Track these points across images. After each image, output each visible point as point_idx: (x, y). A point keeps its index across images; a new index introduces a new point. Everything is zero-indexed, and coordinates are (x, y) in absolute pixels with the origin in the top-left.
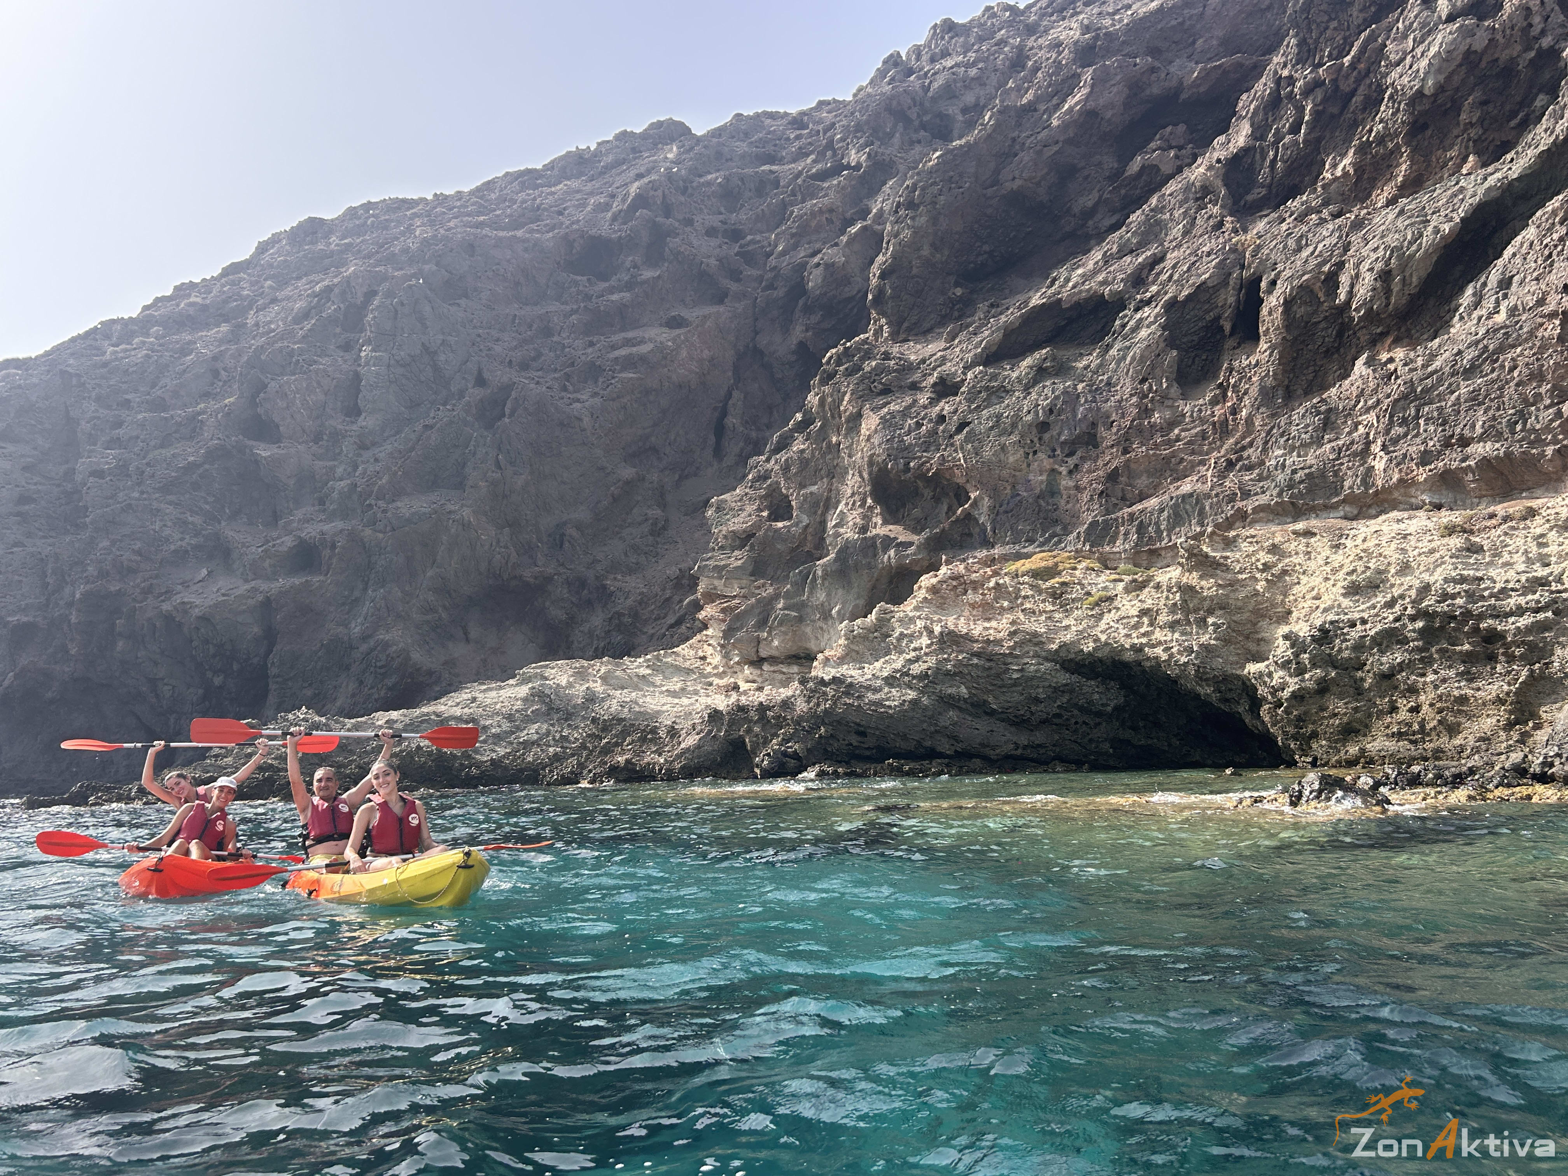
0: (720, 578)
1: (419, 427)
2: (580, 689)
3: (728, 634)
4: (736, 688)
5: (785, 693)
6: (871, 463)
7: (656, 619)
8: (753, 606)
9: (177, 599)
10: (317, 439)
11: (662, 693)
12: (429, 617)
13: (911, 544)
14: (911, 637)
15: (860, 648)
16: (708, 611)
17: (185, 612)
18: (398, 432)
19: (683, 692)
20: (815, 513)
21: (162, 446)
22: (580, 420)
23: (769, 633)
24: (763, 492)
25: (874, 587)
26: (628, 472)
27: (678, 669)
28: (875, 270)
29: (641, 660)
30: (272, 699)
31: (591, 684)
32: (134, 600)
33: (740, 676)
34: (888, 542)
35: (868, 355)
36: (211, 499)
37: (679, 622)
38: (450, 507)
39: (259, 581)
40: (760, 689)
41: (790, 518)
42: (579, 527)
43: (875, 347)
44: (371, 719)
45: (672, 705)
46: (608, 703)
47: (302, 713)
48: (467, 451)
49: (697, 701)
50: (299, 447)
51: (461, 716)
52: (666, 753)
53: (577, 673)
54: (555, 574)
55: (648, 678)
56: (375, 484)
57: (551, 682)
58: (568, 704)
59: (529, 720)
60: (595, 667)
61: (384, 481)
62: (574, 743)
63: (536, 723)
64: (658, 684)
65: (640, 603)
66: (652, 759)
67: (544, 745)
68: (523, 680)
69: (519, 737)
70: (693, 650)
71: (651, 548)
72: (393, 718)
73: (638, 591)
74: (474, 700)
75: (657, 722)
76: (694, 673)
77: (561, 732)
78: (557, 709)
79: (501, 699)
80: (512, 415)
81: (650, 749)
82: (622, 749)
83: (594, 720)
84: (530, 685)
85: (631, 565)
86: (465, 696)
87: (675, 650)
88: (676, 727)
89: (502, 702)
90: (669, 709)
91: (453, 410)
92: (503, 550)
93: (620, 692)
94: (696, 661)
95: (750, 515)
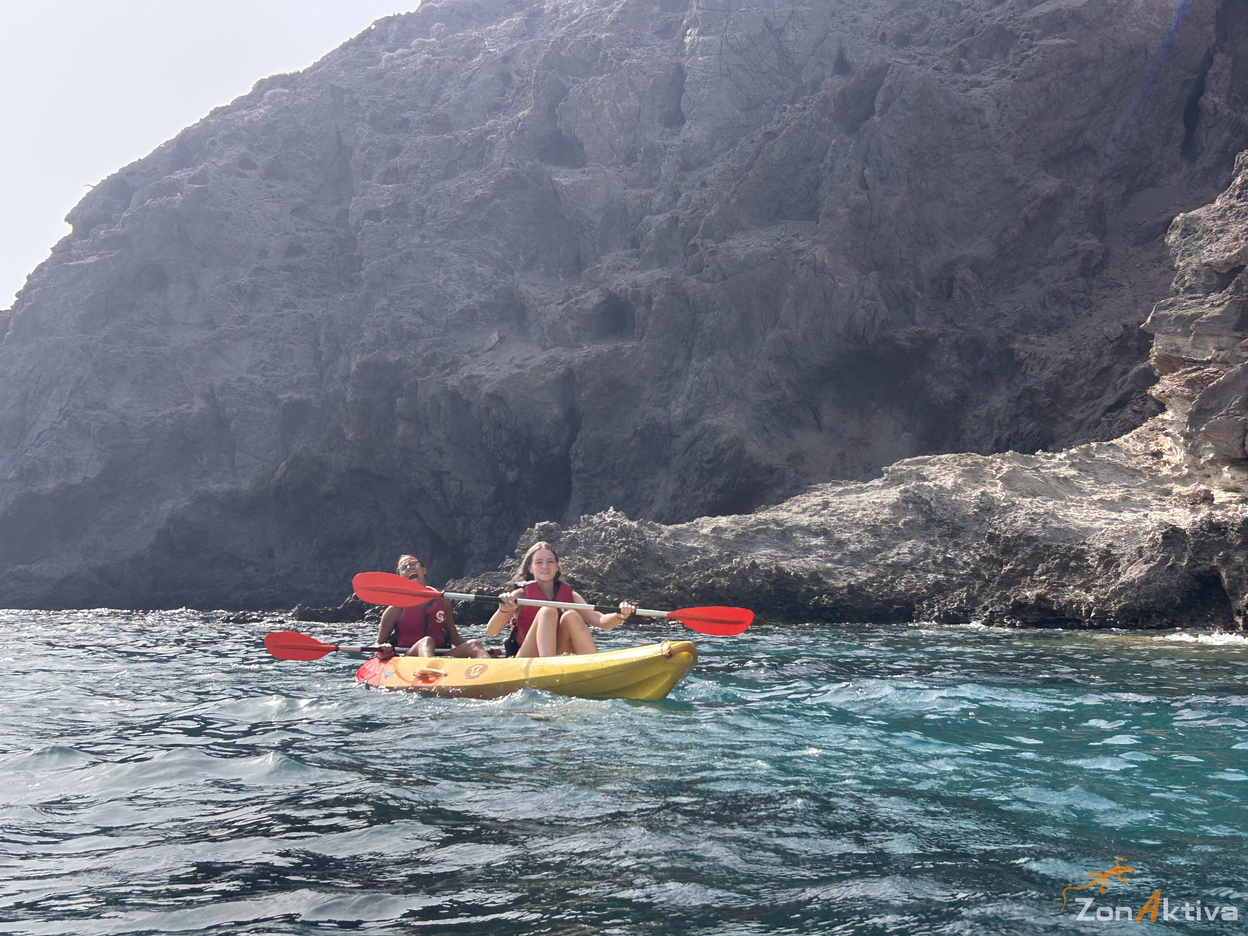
0: (1187, 334)
1: (758, 136)
2: (973, 494)
3: (1196, 418)
4: (1208, 498)
7: (1086, 399)
8: (1238, 376)
9: (465, 372)
10: (630, 159)
11: (1093, 503)
12: (769, 396)
16: (1166, 385)
17: (474, 388)
18: (733, 144)
19: (1125, 502)
21: (445, 177)
22: (980, 111)
26: (1049, 185)
27: (1118, 470)
29: (1063, 455)
30: (576, 500)
31: (988, 488)
32: (416, 373)
33: (1215, 481)
36: (501, 244)
37: (1121, 403)
38: (799, 244)
39: (559, 349)
44: (694, 526)
45: (1108, 521)
46: (1012, 515)
47: (609, 515)
48: (822, 166)
49: (1146, 516)
50: (607, 170)
51: (808, 526)
52: (1098, 589)
53: (968, 471)
54: (940, 335)
55: (1072, 482)
56: (702, 217)
57: (931, 484)
58: (954, 514)
59: (901, 535)
60: (993, 465)
61: (713, 212)
62: (963, 569)
63: (910, 539)
64: (1087, 490)
65: (1064, 375)
66: (1076, 596)
67: (920, 569)
68: (893, 480)
69: (886, 558)
70: (1142, 442)
71: (1082, 295)
72: (722, 525)
73: (1060, 358)
74: (826, 505)
75: (1084, 543)
76: (1143, 476)
77: (945, 552)
78: (939, 521)
79: (862, 505)
80: (884, 111)
81: (1073, 581)
82: (1032, 580)
83: (992, 539)
84: (902, 487)
85: (1051, 320)
86: (813, 499)
87: (1114, 441)
88: (1114, 552)
89: (864, 509)
90: (1104, 526)
91: (804, 109)
92: (868, 302)
93: (1030, 499)
94: (1147, 459)
95: (1236, 239)
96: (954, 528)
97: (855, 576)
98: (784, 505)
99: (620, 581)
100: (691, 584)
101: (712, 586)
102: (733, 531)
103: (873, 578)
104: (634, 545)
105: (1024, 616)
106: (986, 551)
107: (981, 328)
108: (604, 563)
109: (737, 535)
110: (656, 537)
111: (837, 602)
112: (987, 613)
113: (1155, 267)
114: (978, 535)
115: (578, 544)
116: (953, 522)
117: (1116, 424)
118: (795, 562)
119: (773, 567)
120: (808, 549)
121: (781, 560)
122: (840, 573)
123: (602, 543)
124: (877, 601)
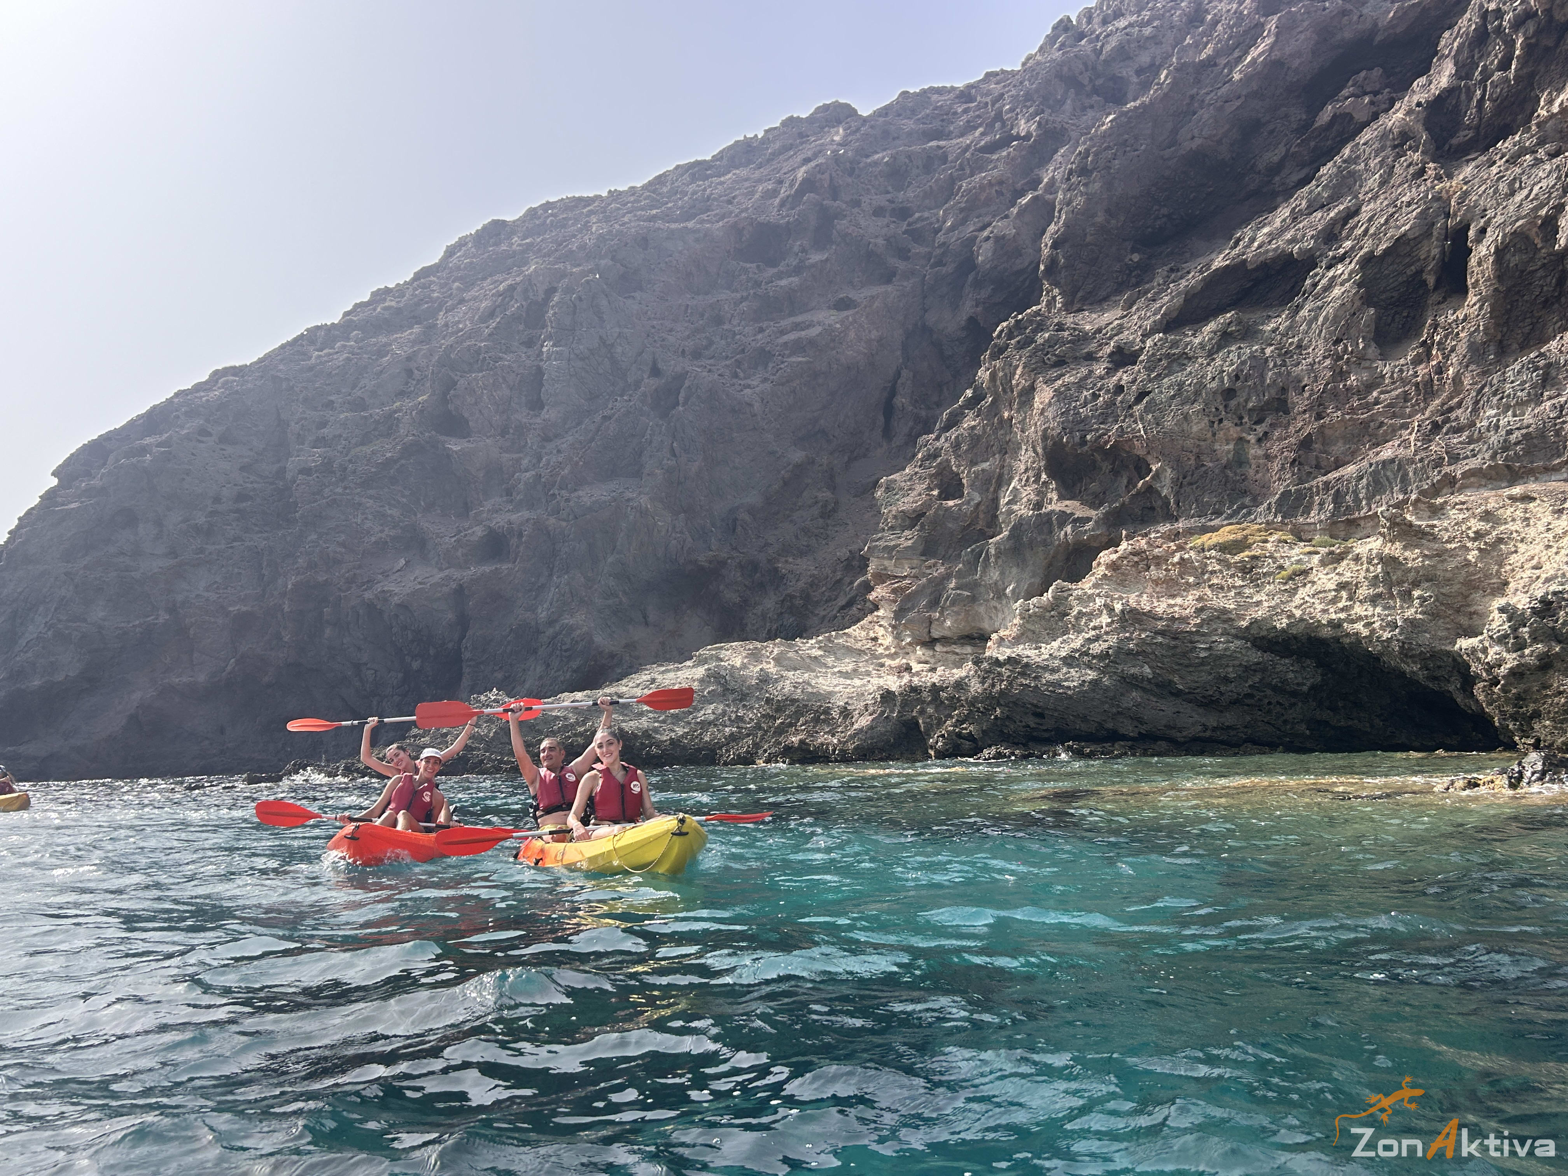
0: (891, 558)
1: (598, 418)
2: (754, 670)
3: (899, 614)
4: (908, 669)
5: (958, 673)
6: (1045, 437)
7: (827, 601)
8: (924, 586)
10: (504, 433)
11: (834, 674)
12: (610, 602)
13: (1089, 519)
14: (1091, 615)
15: (1037, 627)
16: (879, 592)
17: (386, 600)
18: (579, 424)
19: (855, 673)
20: (987, 490)
21: (362, 444)
22: (750, 405)
23: (941, 613)
24: (932, 471)
25: (1050, 565)
26: (798, 456)
27: (849, 650)
28: (1047, 240)
29: (813, 641)
30: (466, 682)
31: (765, 666)
32: (340, 589)
33: (912, 656)
34: (1064, 518)
35: (1041, 327)
36: (407, 493)
37: (850, 604)
38: (629, 495)
39: (452, 570)
40: (933, 670)
41: (961, 496)
42: (751, 511)
43: (1048, 318)
44: (557, 700)
45: (845, 686)
46: (781, 684)
47: (493, 694)
48: (643, 440)
49: (869, 682)
50: (487, 440)
52: (839, 734)
53: (751, 654)
54: (729, 558)
55: (820, 660)
56: (558, 475)
57: (726, 664)
58: (742, 685)
59: (706, 700)
60: (768, 649)
61: (566, 472)
62: (749, 723)
63: (712, 703)
64: (830, 665)
65: (811, 585)
66: (825, 739)
67: (720, 725)
68: (699, 661)
69: (696, 718)
70: (864, 631)
71: (822, 531)
72: (578, 699)
73: (809, 573)
74: (653, 681)
75: (830, 703)
76: (866, 654)
77: (736, 712)
78: (732, 690)
79: (679, 680)
80: (686, 402)
81: (823, 729)
82: (796, 729)
83: (768, 701)
84: (706, 667)
85: (802, 547)
86: (644, 677)
87: (846, 631)
88: (849, 708)
89: (680, 683)
90: (842, 690)
91: (630, 400)
92: (679, 536)
93: (793, 673)
94: (868, 642)
95: (920, 495)
96: (742, 695)
97: (675, 732)
98: (624, 682)
99: (502, 744)
102: (585, 702)
103: (688, 733)
105: (791, 755)
106: (764, 710)
107: (756, 553)
108: (490, 731)
109: (589, 706)
111: (662, 751)
112: (767, 755)
113: (871, 510)
114: (759, 699)
116: (742, 690)
117: (848, 618)
120: (641, 714)
122: (664, 730)
124: (691, 749)
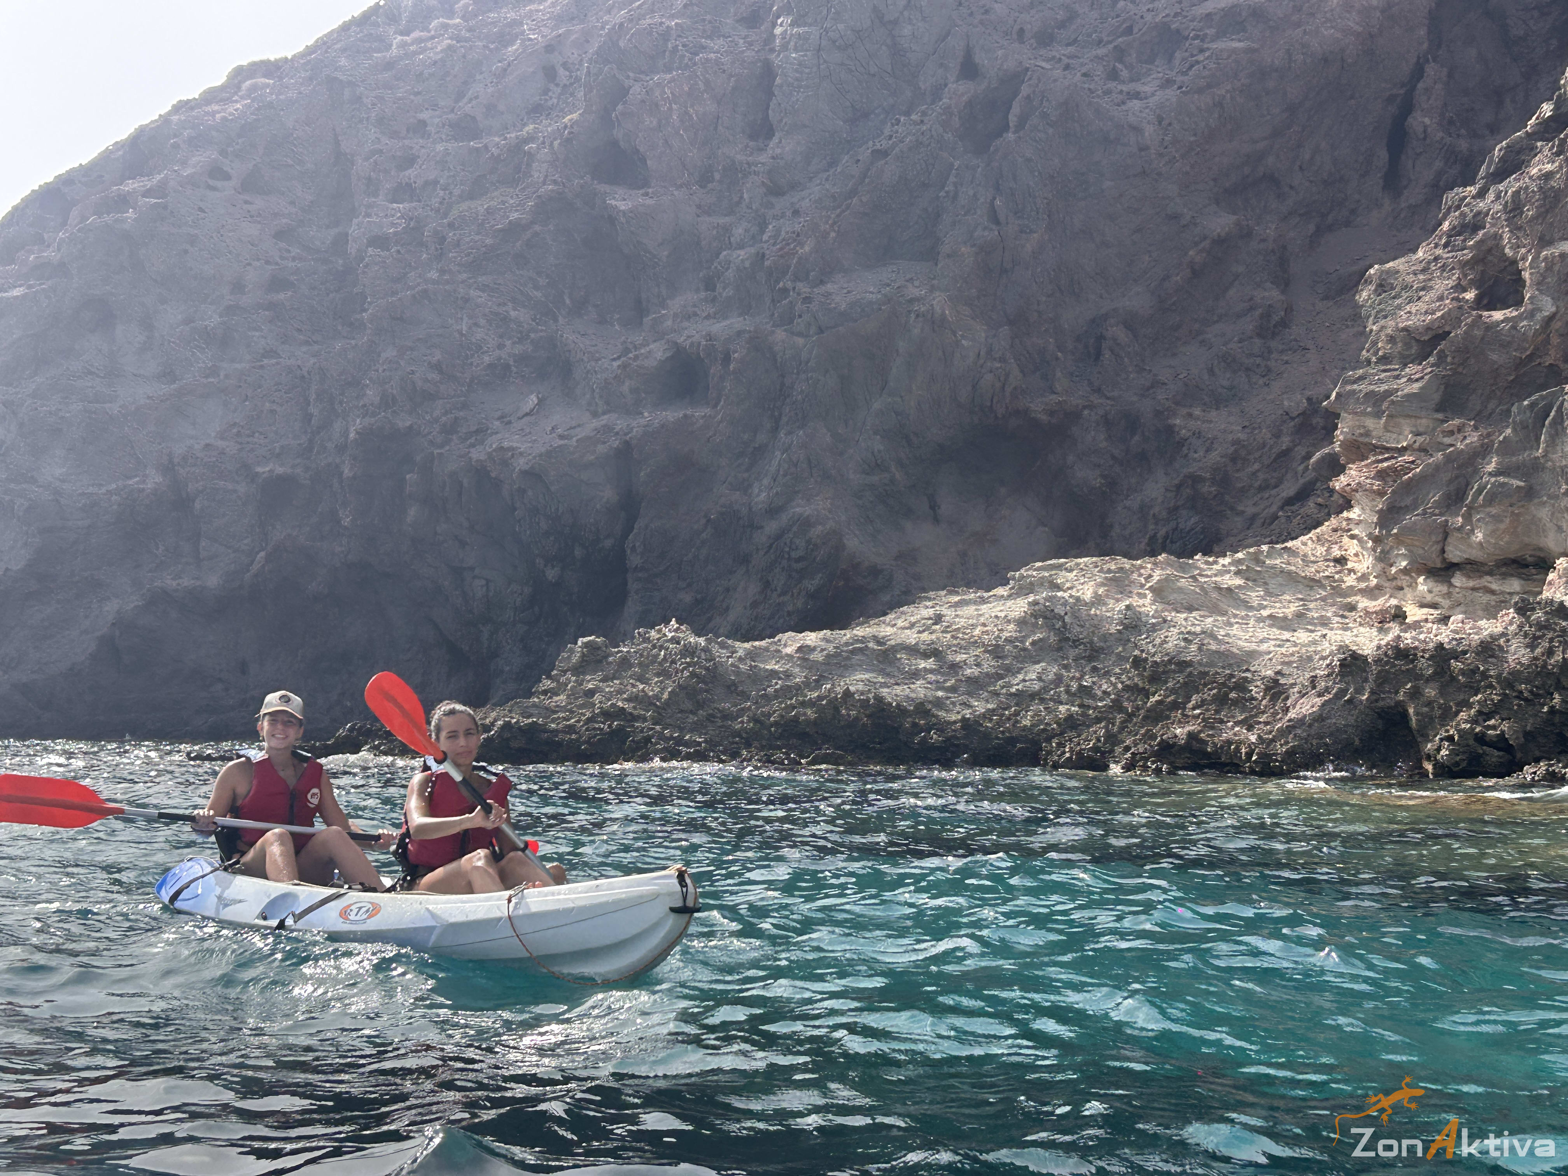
0: (1378, 415)
1: (864, 154)
2: (1116, 608)
3: (1387, 517)
4: (1399, 616)
5: (1488, 628)
7: (1260, 489)
8: (1437, 468)
9: (492, 443)
10: (705, 179)
11: (1261, 620)
12: (875, 479)
16: (1354, 476)
17: (505, 463)
18: (833, 164)
19: (1300, 619)
21: (472, 196)
22: (1137, 129)
23: (1468, 518)
24: (1468, 255)
26: (1221, 223)
27: (1292, 579)
29: (1227, 561)
30: (632, 606)
31: (1135, 601)
32: (431, 442)
33: (1408, 593)
36: (542, 282)
37: (1302, 495)
38: (913, 291)
39: (614, 416)
40: (1444, 620)
41: (1518, 303)
42: (1130, 323)
44: (775, 643)
45: (1278, 643)
46: (1162, 634)
47: (670, 629)
48: (942, 194)
49: (1324, 636)
50: (676, 193)
51: (917, 644)
52: (1261, 726)
53: (1111, 579)
54: (1085, 407)
55: (1237, 594)
56: (794, 254)
57: (1066, 595)
58: (1093, 632)
59: (1026, 657)
60: (1142, 571)
61: (807, 248)
62: (1101, 700)
63: (1038, 662)
64: (1255, 604)
65: (1234, 459)
66: (1235, 735)
67: (1050, 699)
68: (1020, 588)
69: (1009, 685)
70: (1323, 545)
71: (1258, 360)
72: (809, 643)
73: (1230, 437)
74: (938, 618)
75: (1248, 670)
76: (1323, 587)
77: (1081, 678)
78: (1074, 641)
79: (982, 620)
80: (1020, 126)
81: (1233, 717)
82: (1183, 715)
83: (1138, 663)
84: (1031, 598)
85: (1220, 390)
86: (923, 611)
87: (1289, 544)
88: (1282, 681)
89: (984, 625)
90: (1272, 648)
91: (922, 121)
92: (998, 365)
93: (1184, 615)
94: (1328, 566)
95: (1441, 298)
96: (1092, 650)
97: (971, 707)
98: (888, 618)
99: (681, 711)
100: (769, 715)
101: (796, 719)
102: (822, 650)
103: (994, 710)
104: (700, 667)
105: (1172, 759)
106: (1129, 678)
107: (1135, 399)
108: (663, 689)
109: (828, 656)
110: (728, 657)
111: (948, 739)
112: (1128, 755)
113: (1347, 327)
114: (1121, 658)
115: (631, 666)
116: (1091, 642)
117: (1295, 521)
118: (898, 690)
119: (871, 696)
120: (914, 674)
121: (881, 687)
122: (953, 703)
123: (660, 664)
124: (997, 738)
